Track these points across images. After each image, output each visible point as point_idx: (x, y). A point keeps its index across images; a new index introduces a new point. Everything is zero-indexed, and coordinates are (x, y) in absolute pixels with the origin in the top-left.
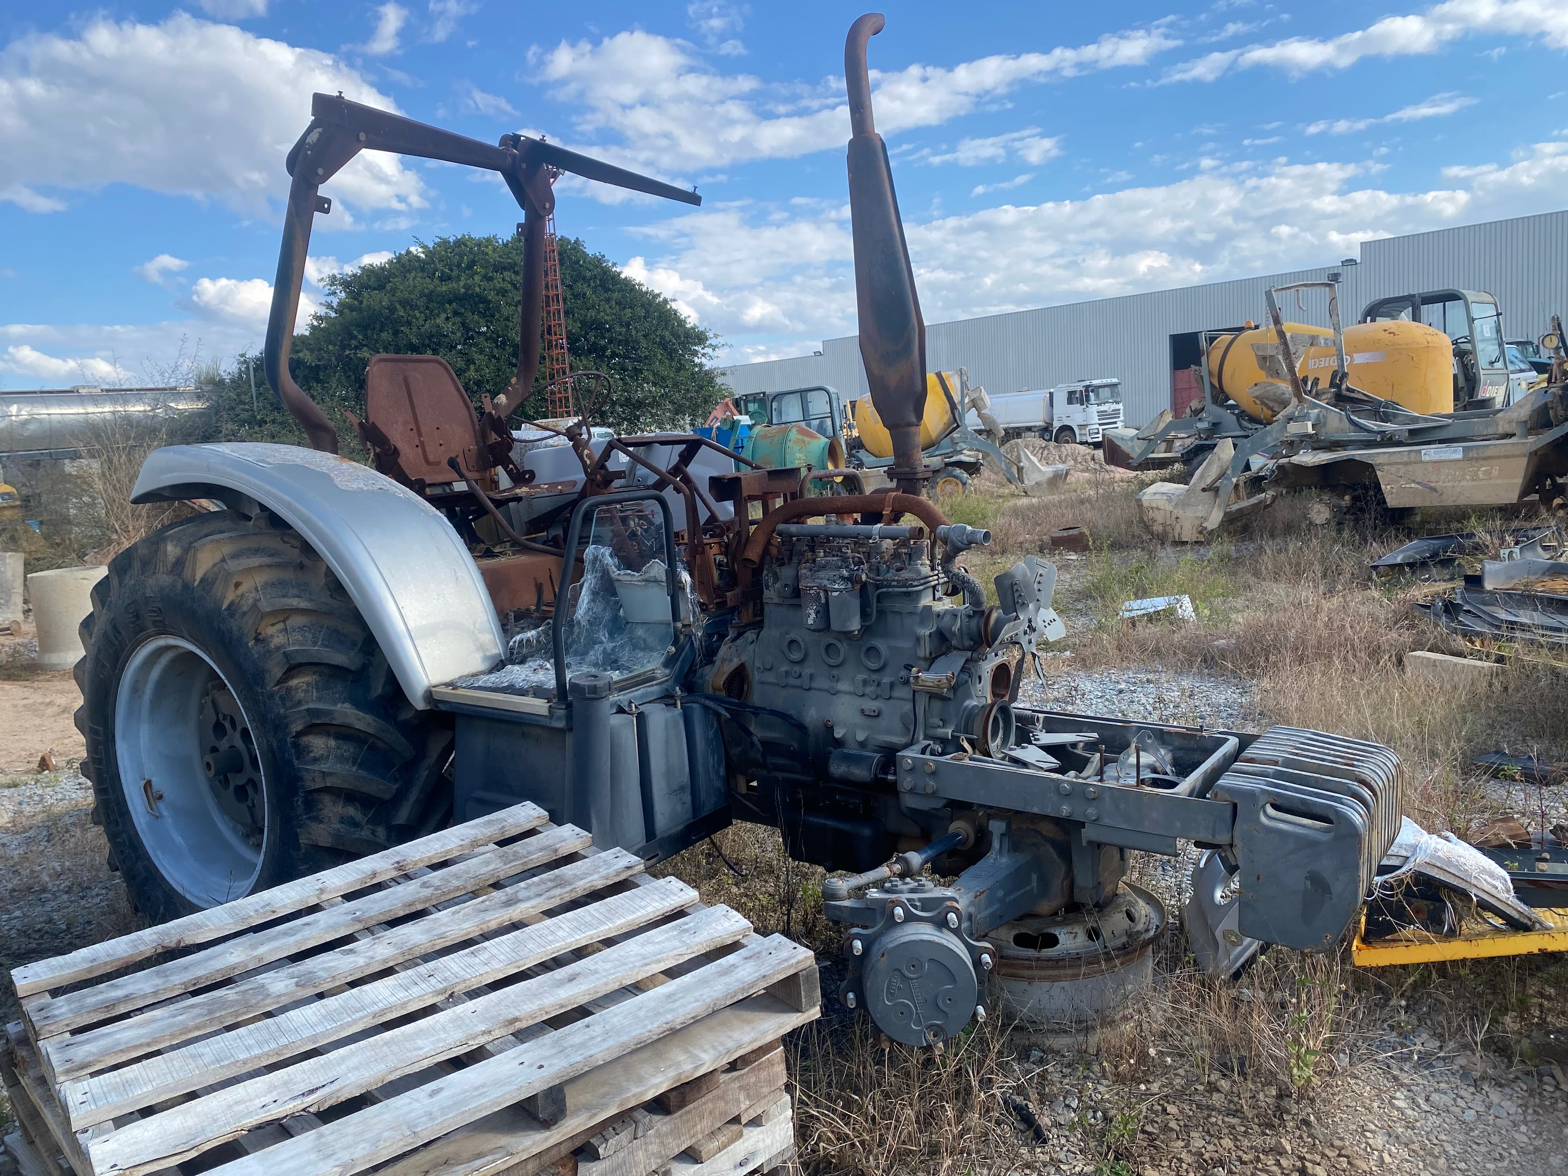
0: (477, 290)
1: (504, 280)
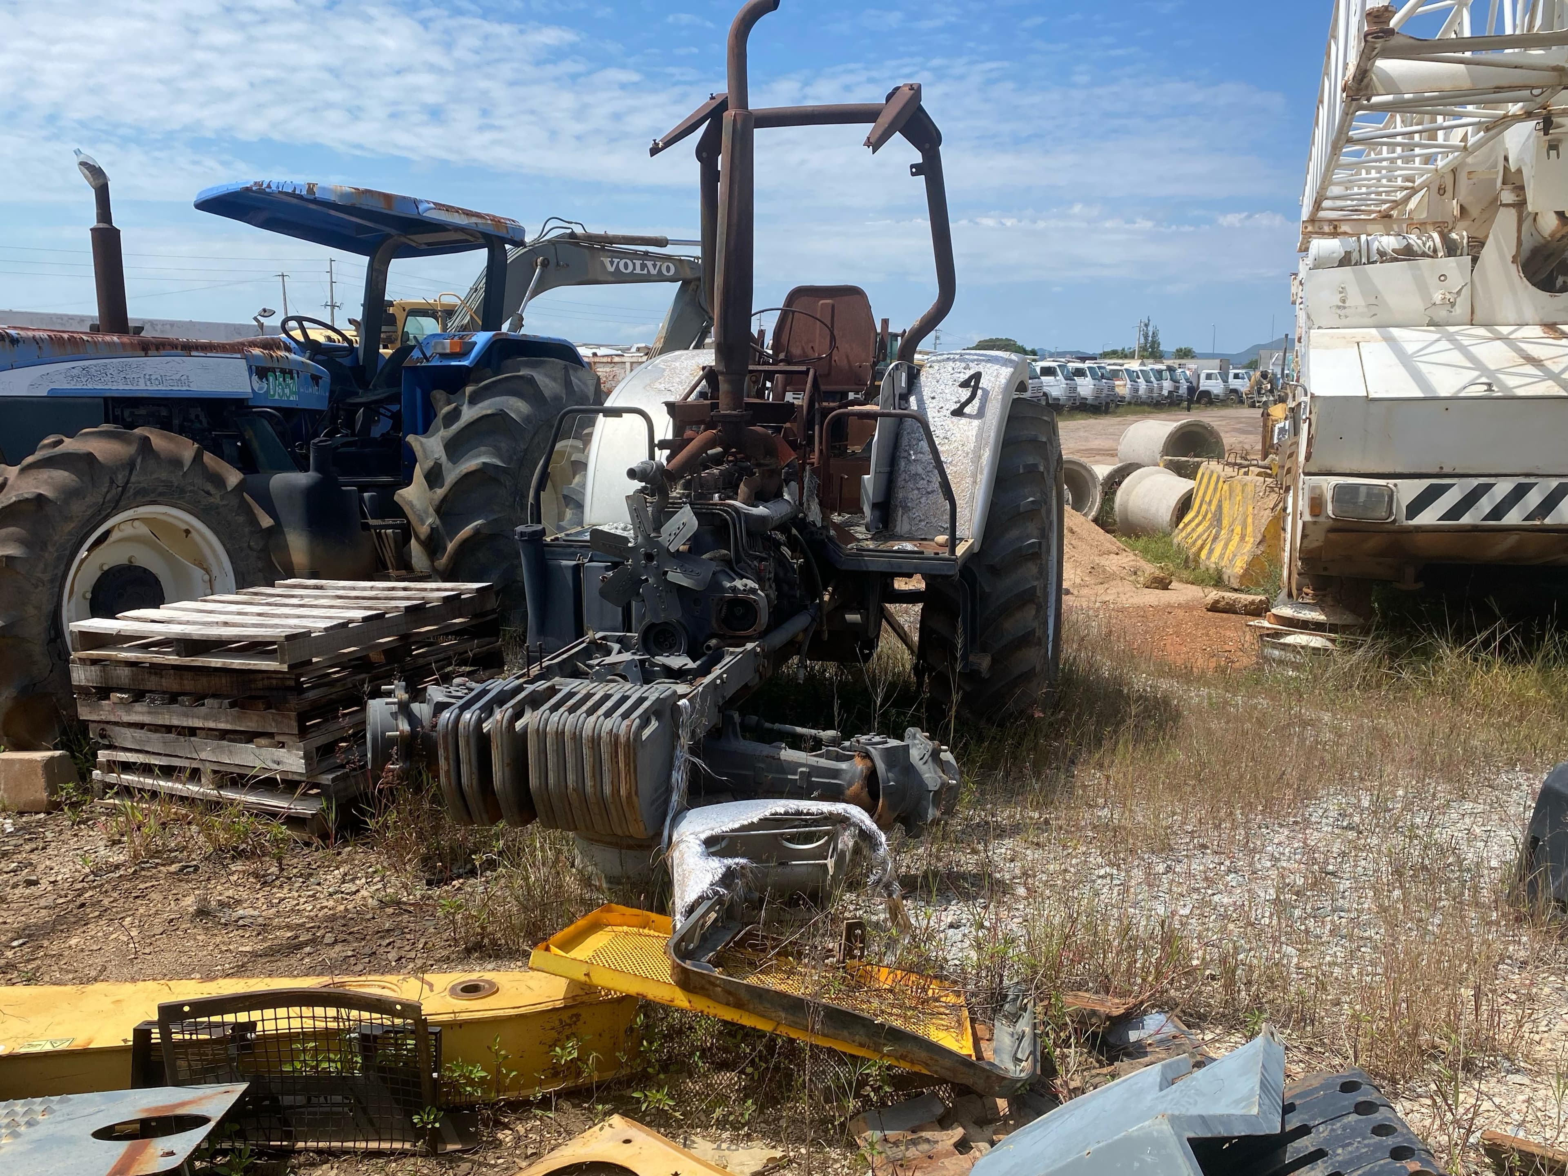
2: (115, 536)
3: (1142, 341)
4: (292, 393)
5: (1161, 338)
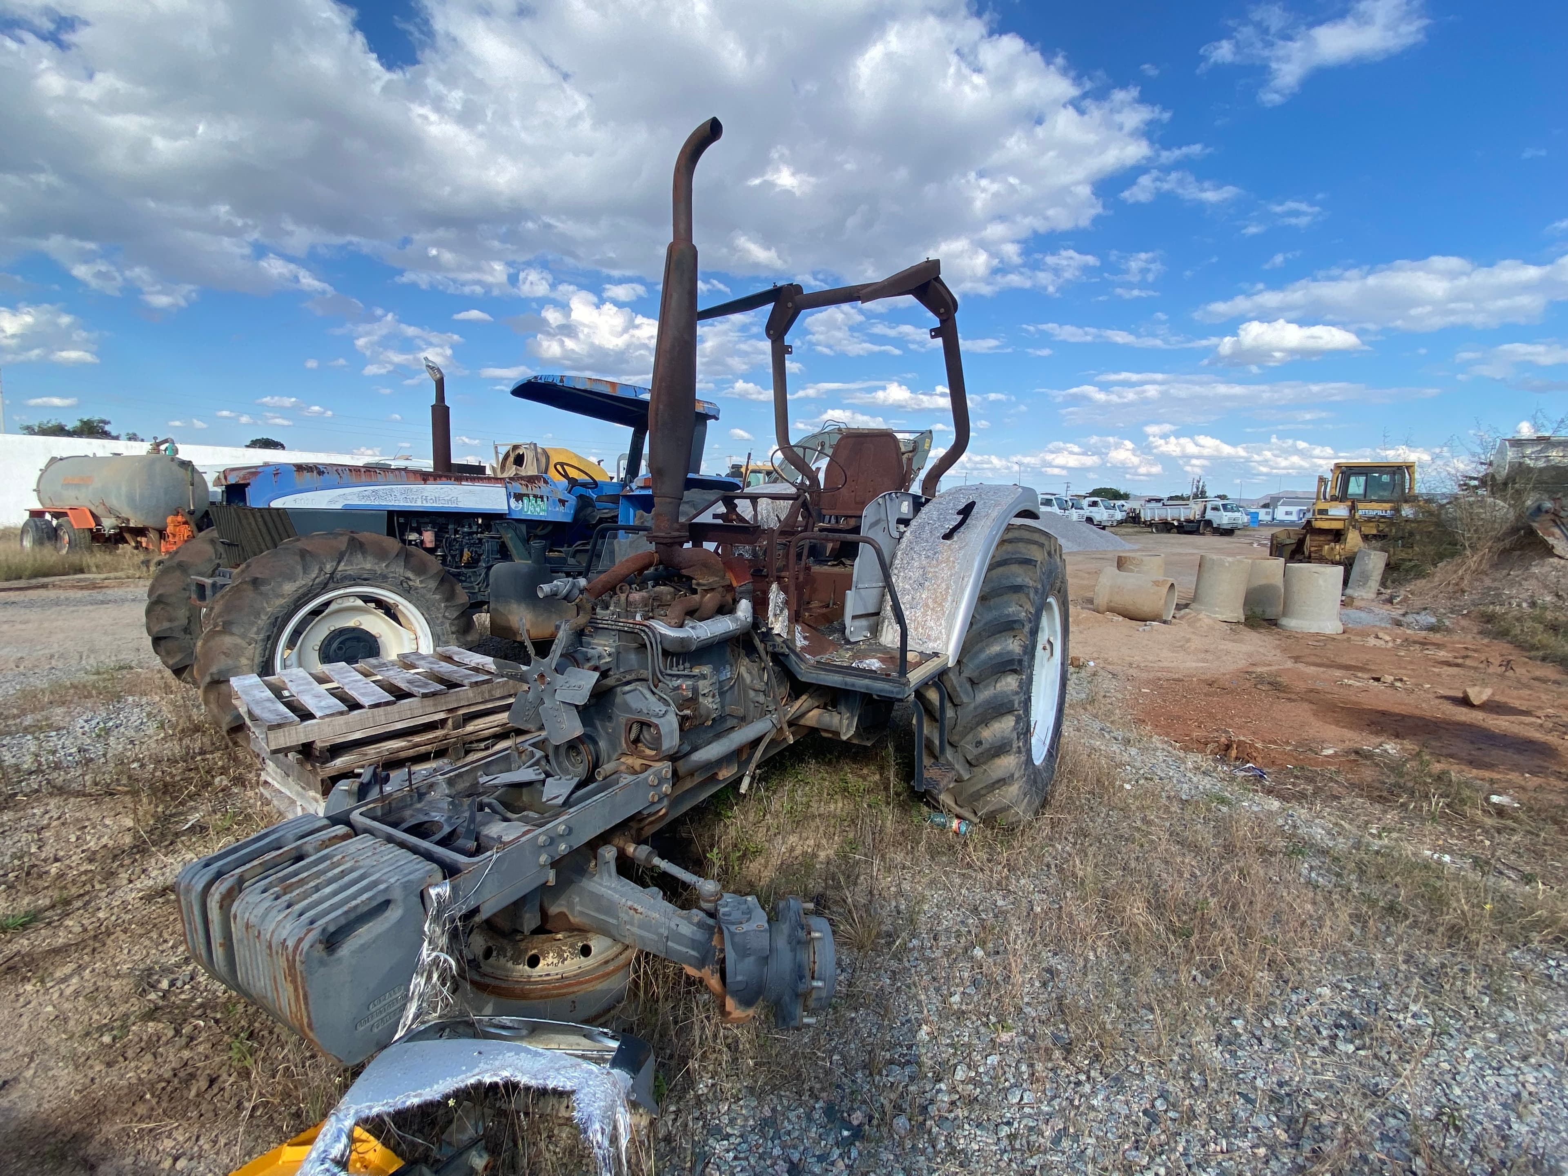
2: (333, 607)
3: (1195, 490)
4: (542, 510)
5: (1207, 489)
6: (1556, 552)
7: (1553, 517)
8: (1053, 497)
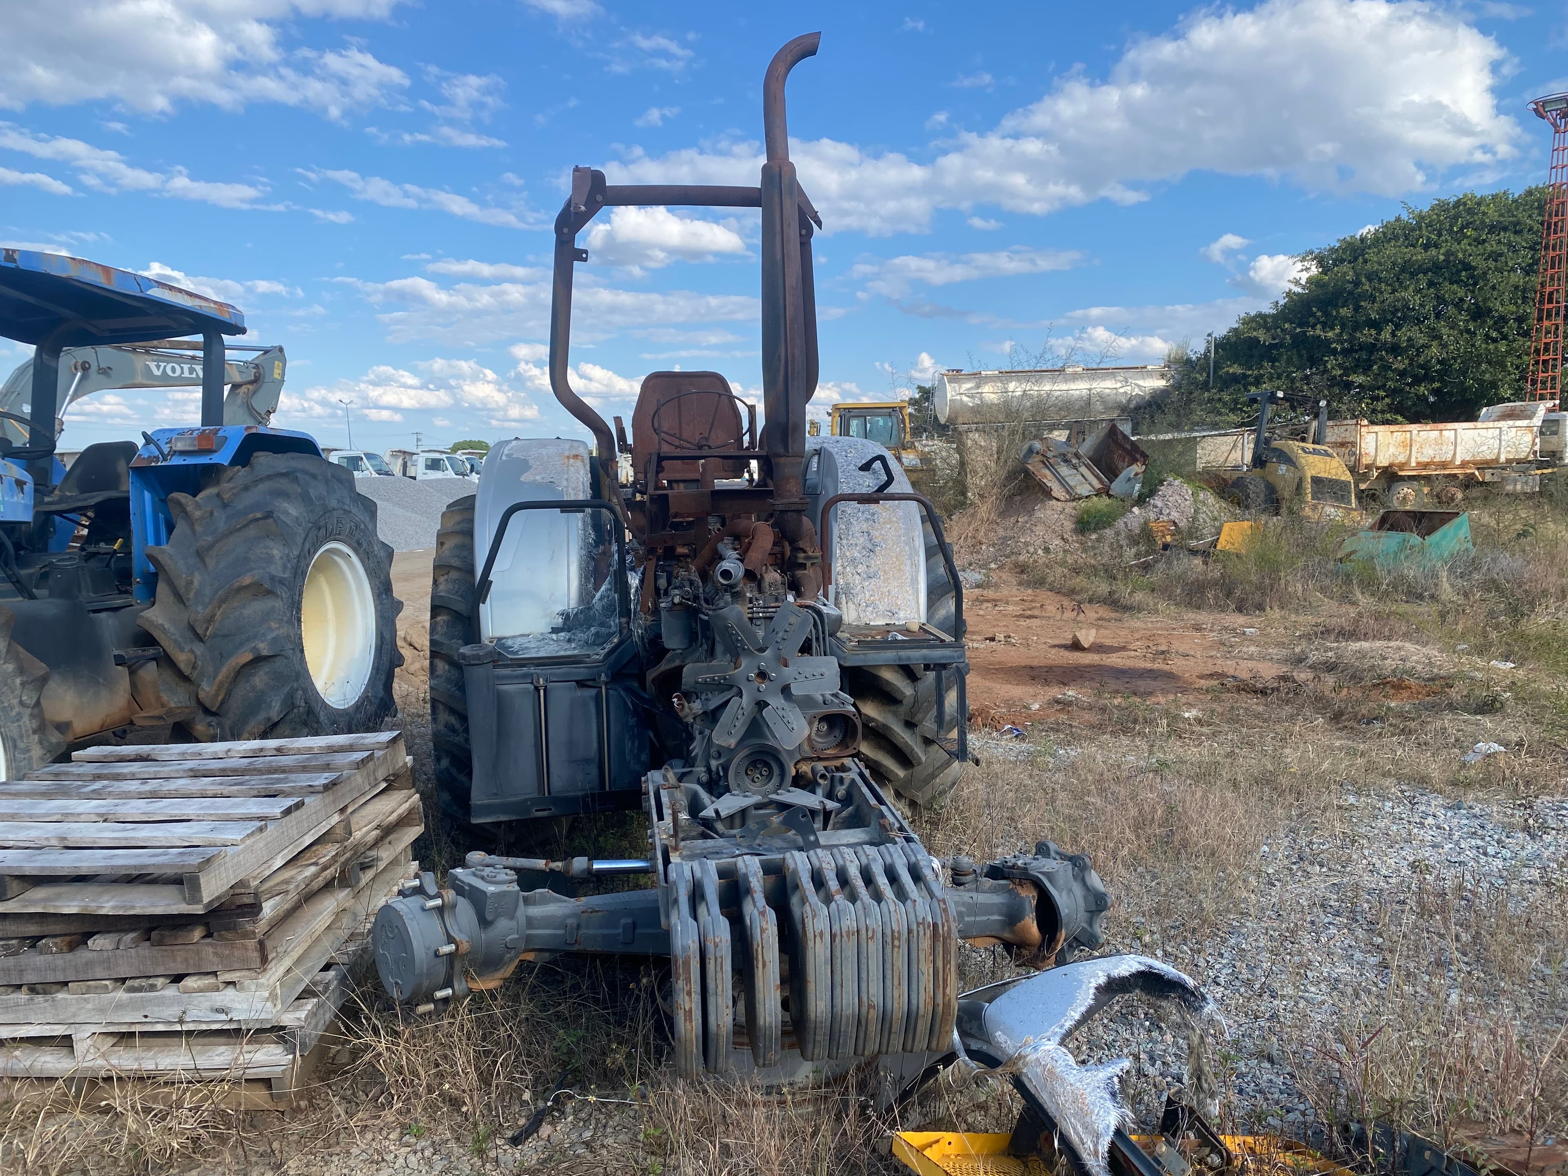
0: (1460, 255)
1: (1499, 242)
6: (1053, 494)
7: (1041, 458)
8: (444, 456)
